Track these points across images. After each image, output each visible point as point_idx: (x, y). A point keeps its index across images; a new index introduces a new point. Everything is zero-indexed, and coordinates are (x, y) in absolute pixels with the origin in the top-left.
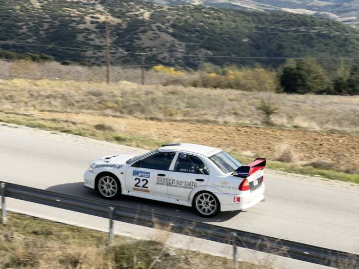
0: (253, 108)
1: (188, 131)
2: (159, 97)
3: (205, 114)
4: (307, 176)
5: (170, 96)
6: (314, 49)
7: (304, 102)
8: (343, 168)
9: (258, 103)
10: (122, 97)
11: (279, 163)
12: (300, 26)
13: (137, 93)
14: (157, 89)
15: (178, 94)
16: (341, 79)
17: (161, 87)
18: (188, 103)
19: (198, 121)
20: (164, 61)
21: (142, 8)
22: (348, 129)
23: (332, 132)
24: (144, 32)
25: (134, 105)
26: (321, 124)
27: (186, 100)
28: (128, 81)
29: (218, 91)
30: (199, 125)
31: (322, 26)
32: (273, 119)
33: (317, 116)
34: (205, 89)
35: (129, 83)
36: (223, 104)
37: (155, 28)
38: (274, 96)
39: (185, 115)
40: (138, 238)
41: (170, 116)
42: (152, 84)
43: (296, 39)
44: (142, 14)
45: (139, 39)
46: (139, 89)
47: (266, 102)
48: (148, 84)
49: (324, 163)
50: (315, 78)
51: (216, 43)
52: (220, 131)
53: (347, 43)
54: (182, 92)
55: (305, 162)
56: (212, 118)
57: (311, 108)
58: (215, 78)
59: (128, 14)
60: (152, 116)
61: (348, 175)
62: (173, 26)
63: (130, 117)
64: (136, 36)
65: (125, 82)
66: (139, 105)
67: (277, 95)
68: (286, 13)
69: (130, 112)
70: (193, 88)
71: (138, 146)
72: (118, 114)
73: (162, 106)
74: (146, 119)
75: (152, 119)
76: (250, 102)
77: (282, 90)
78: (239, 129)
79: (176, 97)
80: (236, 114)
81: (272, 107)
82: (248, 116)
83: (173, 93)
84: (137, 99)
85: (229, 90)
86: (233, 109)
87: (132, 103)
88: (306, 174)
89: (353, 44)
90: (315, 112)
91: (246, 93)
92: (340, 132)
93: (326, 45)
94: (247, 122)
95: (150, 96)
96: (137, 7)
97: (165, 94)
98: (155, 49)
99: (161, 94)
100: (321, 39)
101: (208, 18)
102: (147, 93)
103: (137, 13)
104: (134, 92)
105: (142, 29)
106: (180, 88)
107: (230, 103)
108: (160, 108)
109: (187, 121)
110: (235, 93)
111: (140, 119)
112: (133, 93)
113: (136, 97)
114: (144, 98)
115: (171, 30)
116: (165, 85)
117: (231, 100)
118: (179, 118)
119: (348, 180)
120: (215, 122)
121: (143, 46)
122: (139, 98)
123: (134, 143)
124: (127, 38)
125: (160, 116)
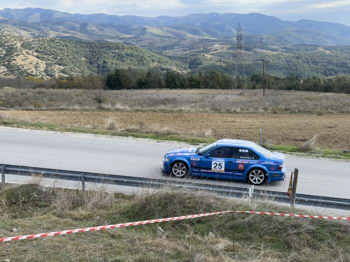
0: (91, 99)
1: (51, 115)
2: (30, 96)
3: (61, 105)
4: (124, 137)
5: (38, 95)
6: (125, 63)
7: (121, 94)
8: (144, 131)
9: (93, 96)
10: (6, 97)
11: (107, 131)
12: (115, 49)
13: (15, 94)
14: (29, 91)
15: (43, 93)
16: (141, 80)
17: (32, 90)
18: (50, 99)
19: (57, 110)
20: (32, 73)
21: (15, 40)
22: (146, 109)
23: (137, 111)
24: (17, 55)
25: (14, 102)
26: (131, 106)
27: (48, 97)
28: (9, 87)
29: (68, 91)
30: (57, 112)
31: (128, 49)
32: (103, 105)
33: (128, 102)
34: (60, 90)
35: (10, 88)
36: (72, 99)
37: (25, 53)
38: (102, 91)
39: (48, 106)
40: (21, 183)
41: (38, 107)
42: (25, 88)
43: (114, 57)
44: (15, 44)
45: (15, 60)
46: (17, 92)
47: (98, 95)
48: (23, 88)
49: (134, 129)
50: (126, 80)
51: (65, 61)
52: (70, 114)
53: (143, 59)
54: (45, 92)
55: (123, 129)
56: (65, 107)
57: (125, 98)
58: (66, 83)
59: (6, 44)
60: (27, 108)
61: (147, 135)
62: (37, 51)
63: (12, 109)
64: (12, 58)
65: (7, 88)
66: (17, 102)
67: (104, 91)
68: (107, 42)
69: (12, 106)
70: (52, 89)
71: (18, 127)
72: (4, 108)
73: (33, 101)
74: (23, 110)
75: (27, 110)
76: (89, 96)
77: (107, 88)
78: (83, 112)
79: (42, 95)
80: (80, 103)
81: (102, 98)
82: (88, 105)
83: (40, 93)
84: (16, 98)
85: (75, 90)
86: (78, 101)
87: (12, 100)
88: (124, 136)
89: (146, 59)
90: (127, 100)
91: (85, 90)
92: (141, 111)
93: (131, 60)
94: (87, 108)
95: (24, 96)
96: (12, 40)
97: (34, 94)
98: (25, 66)
99: (32, 94)
100: (128, 57)
101: (59, 46)
102: (22, 94)
103: (12, 44)
104: (14, 93)
105: (16, 53)
106: (44, 90)
107: (76, 97)
108: (32, 103)
109: (49, 110)
110: (79, 91)
111: (19, 110)
112: (13, 95)
113: (15, 96)
114: (20, 97)
115: (36, 54)
116: (34, 88)
117: (76, 96)
118: (44, 108)
119: (148, 137)
120: (67, 110)
121: (18, 65)
122: (18, 97)
123: (16, 125)
124: (6, 59)
125: (32, 107)
